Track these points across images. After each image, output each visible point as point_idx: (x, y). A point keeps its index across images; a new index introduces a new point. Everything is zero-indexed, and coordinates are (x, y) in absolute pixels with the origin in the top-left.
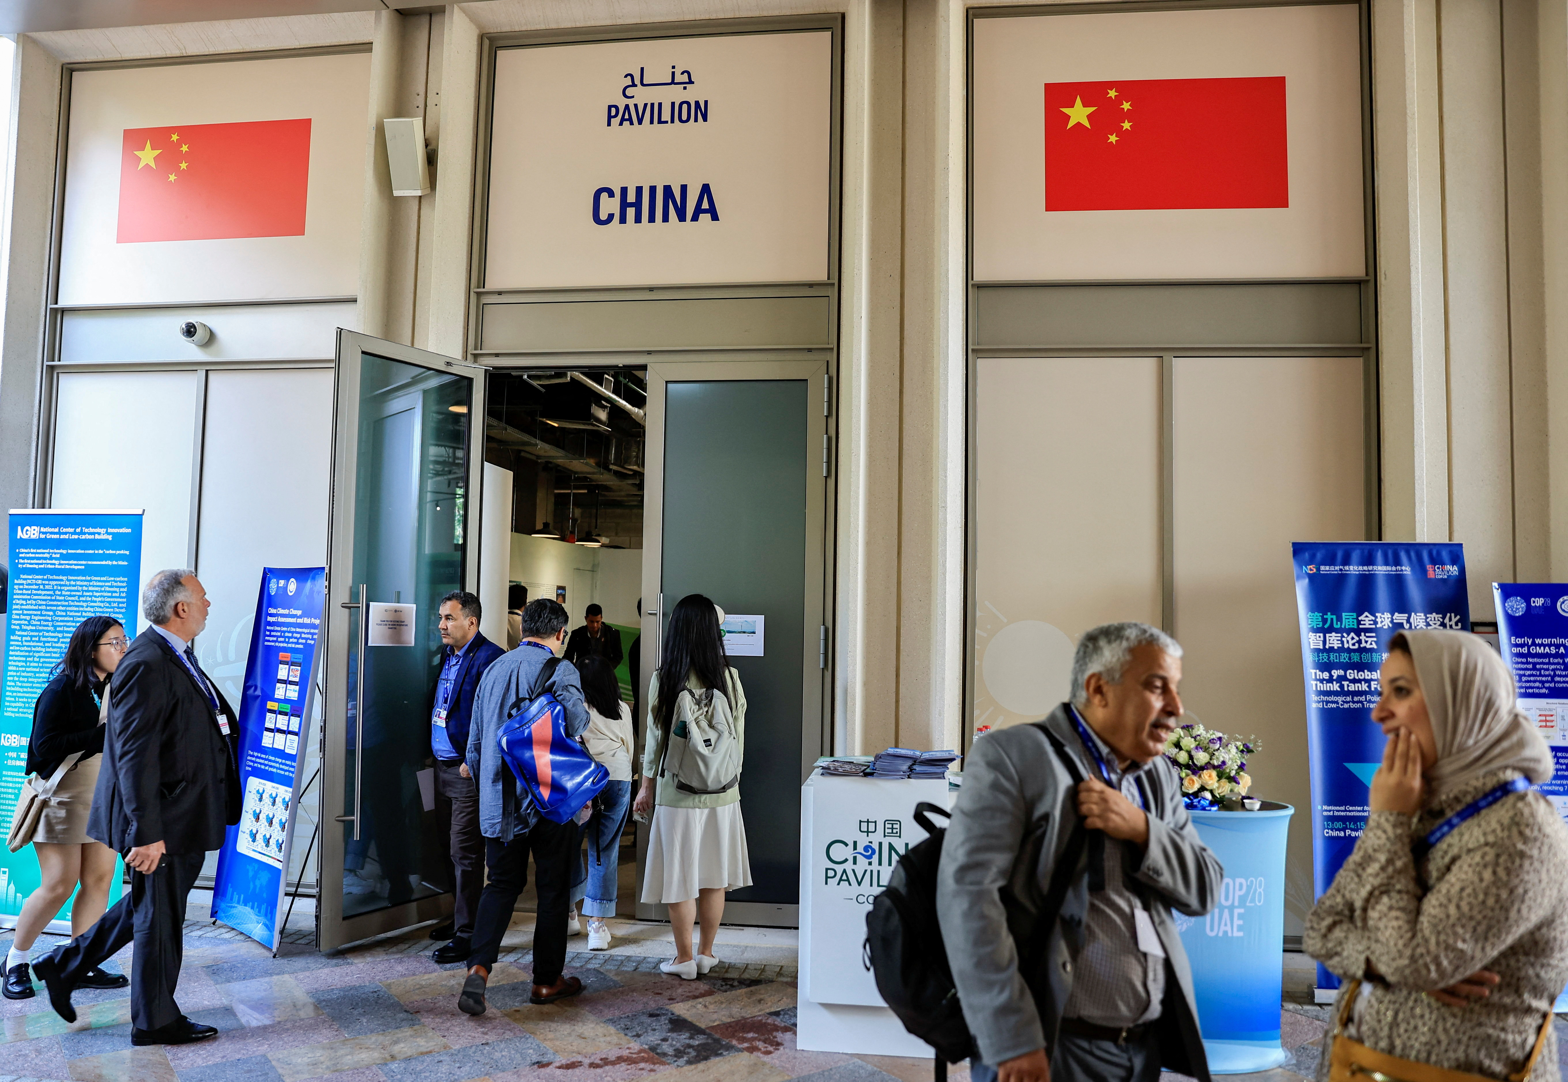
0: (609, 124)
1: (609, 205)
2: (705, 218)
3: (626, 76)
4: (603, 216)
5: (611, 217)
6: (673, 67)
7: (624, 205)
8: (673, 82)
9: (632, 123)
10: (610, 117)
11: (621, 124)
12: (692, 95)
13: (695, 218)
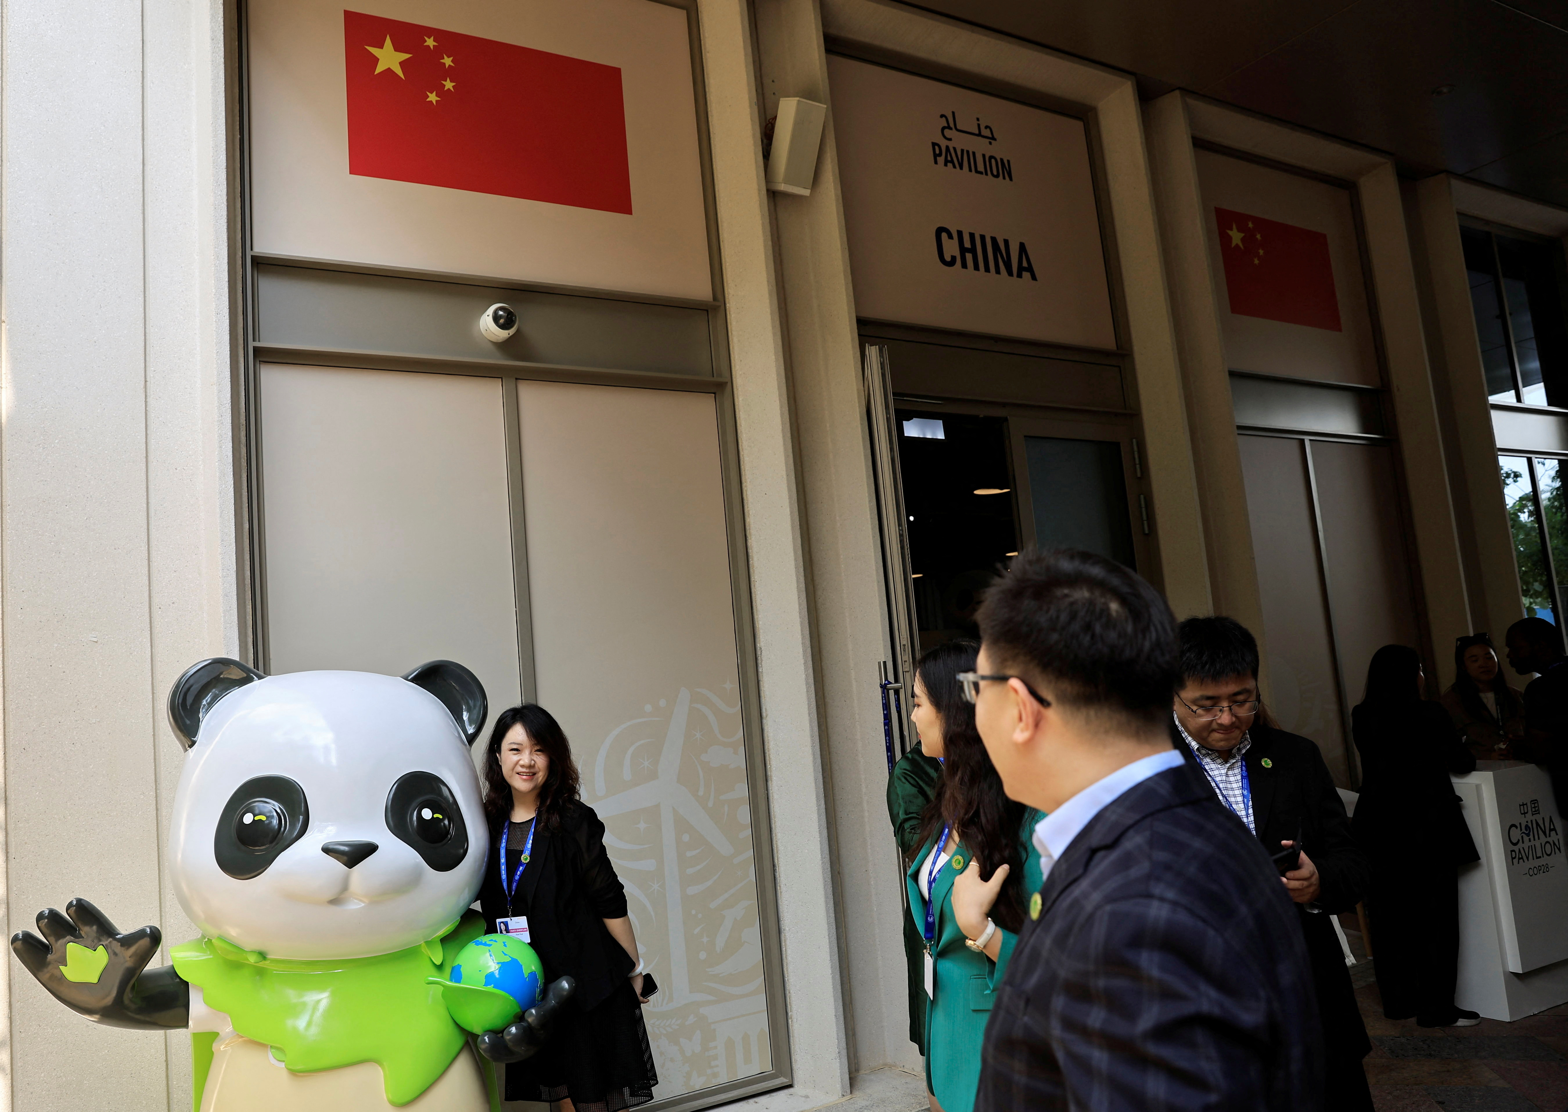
0: (936, 162)
1: (951, 248)
2: (1026, 275)
3: (942, 116)
4: (948, 258)
5: (954, 258)
6: (978, 119)
7: (963, 250)
8: (979, 135)
9: (954, 167)
10: (936, 156)
11: (946, 165)
12: (997, 150)
13: (1020, 275)
